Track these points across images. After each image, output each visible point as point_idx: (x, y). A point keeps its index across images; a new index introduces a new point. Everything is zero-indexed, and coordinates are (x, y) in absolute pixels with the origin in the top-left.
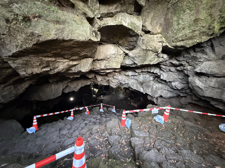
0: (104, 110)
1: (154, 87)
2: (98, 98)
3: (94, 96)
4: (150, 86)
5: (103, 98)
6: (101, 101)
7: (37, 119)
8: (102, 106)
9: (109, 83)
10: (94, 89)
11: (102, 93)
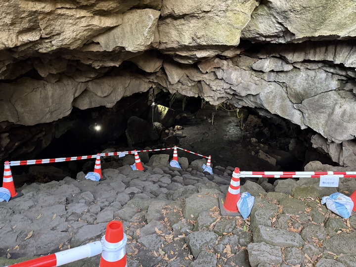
0: (180, 164)
1: (338, 111)
2: (167, 131)
3: (157, 124)
4: (323, 107)
5: (180, 132)
6: (176, 141)
7: (13, 169)
8: (175, 152)
9: (201, 90)
10: (159, 106)
11: (178, 117)
